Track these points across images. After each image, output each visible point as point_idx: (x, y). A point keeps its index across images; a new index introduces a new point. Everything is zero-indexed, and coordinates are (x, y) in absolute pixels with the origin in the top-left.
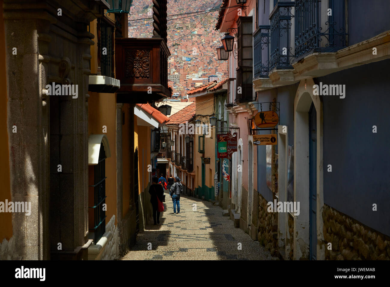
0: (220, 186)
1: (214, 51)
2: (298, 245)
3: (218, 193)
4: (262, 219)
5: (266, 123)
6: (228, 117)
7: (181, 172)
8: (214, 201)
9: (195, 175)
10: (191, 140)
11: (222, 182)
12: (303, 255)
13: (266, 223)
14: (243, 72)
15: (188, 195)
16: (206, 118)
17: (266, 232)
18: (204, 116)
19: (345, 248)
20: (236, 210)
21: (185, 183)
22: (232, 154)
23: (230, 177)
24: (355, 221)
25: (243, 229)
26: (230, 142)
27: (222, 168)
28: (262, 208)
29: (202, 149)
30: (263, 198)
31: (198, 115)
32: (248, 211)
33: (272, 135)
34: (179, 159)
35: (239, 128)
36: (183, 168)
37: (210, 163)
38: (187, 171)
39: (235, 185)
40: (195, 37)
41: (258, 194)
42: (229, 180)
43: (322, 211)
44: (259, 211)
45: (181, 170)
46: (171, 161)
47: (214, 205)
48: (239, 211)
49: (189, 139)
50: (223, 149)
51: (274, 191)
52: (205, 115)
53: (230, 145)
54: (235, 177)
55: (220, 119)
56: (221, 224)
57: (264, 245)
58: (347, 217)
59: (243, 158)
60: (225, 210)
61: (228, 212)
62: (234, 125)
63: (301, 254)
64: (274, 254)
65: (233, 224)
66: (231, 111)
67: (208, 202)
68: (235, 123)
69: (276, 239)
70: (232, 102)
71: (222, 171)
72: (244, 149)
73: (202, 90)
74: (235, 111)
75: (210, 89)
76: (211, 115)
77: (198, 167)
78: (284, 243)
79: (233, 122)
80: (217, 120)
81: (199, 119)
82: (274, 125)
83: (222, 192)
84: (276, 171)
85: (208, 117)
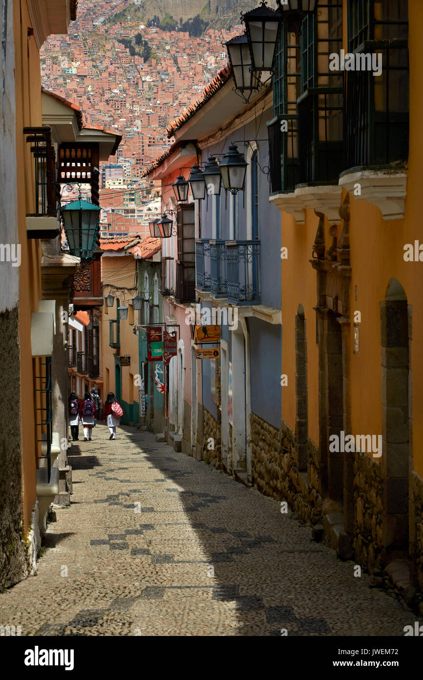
0: (149, 401)
2: (236, 450)
3: (146, 411)
5: (208, 337)
6: (161, 301)
7: (74, 377)
8: (139, 424)
9: (102, 384)
10: (95, 325)
11: (151, 395)
12: (241, 458)
14: (184, 267)
16: (123, 292)
18: (118, 289)
19: (261, 442)
20: (176, 431)
22: (170, 358)
23: (166, 388)
24: (265, 422)
25: (185, 452)
26: (167, 343)
27: (155, 376)
28: (207, 424)
29: (115, 342)
30: (208, 412)
31: (108, 285)
32: (192, 429)
33: (217, 347)
35: (179, 326)
36: (79, 370)
37: (129, 365)
38: (87, 376)
39: (173, 399)
40: (72, 80)
41: (203, 409)
42: (165, 392)
43: (249, 418)
44: (205, 428)
45: (76, 375)
47: (140, 430)
48: (181, 432)
50: (158, 351)
51: (218, 404)
52: (121, 287)
53: (168, 347)
54: (173, 388)
55: (147, 299)
56: (157, 450)
57: (209, 463)
58: (262, 419)
59: (185, 364)
60: (158, 434)
61: (164, 437)
62: (172, 320)
63: (238, 458)
64: (219, 468)
65: (172, 448)
66: (167, 300)
67: (128, 427)
68: (172, 316)
69: (220, 453)
70: (168, 288)
71: (153, 379)
72: (185, 353)
73: (116, 249)
74: (173, 303)
75: (130, 251)
76: (131, 289)
77: (108, 370)
78: (226, 454)
79: (171, 314)
80: (143, 301)
81: (111, 294)
82: (217, 339)
83: (152, 409)
84: (220, 384)
85: (126, 291)
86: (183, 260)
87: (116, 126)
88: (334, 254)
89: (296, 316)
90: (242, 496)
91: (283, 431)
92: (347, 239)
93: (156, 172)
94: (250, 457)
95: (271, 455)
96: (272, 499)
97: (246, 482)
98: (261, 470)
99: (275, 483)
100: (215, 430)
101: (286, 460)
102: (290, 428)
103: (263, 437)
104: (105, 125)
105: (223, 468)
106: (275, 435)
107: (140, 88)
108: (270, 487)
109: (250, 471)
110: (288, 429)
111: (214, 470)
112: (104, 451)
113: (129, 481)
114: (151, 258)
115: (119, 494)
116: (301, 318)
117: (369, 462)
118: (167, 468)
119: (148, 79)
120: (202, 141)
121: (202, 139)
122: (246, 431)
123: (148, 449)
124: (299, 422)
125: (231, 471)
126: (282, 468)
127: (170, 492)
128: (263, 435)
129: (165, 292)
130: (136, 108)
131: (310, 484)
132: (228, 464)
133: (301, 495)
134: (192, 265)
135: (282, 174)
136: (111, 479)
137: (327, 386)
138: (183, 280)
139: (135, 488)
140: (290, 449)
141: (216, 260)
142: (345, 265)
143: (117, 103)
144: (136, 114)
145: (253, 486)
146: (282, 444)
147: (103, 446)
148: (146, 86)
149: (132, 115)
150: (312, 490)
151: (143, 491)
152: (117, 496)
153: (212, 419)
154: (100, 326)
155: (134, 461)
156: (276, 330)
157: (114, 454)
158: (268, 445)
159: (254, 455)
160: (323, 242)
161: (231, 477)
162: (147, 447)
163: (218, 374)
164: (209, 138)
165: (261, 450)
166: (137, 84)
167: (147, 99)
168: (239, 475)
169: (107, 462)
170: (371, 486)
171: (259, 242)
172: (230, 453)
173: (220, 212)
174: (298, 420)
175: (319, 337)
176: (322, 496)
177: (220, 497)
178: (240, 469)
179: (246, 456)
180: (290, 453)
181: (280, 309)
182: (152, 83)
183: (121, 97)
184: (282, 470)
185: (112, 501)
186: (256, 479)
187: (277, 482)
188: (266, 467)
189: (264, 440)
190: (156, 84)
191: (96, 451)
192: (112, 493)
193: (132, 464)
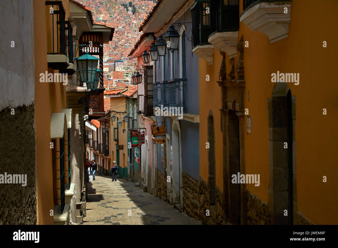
0: (132, 167)
1: (119, 36)
2: (174, 192)
3: (131, 172)
4: (160, 184)
5: (160, 133)
6: (137, 117)
7: (98, 156)
8: (128, 178)
9: (110, 159)
10: (107, 130)
11: (133, 164)
12: (177, 196)
13: (162, 185)
14: (148, 98)
15: (105, 175)
16: (120, 114)
17: (162, 191)
18: (117, 113)
19: (188, 188)
20: (144, 182)
21: (102, 165)
22: (141, 145)
23: (140, 160)
24: (190, 177)
25: (149, 192)
26: (140, 137)
27: (134, 154)
28: (160, 178)
29: (116, 138)
30: (160, 172)
31: (113, 111)
32: (152, 180)
33: (164, 138)
34: (96, 145)
35: (146, 129)
36: (100, 152)
37: (123, 149)
38: (103, 155)
39: (143, 165)
41: (158, 170)
42: (139, 162)
43: (182, 175)
44: (158, 180)
45: (98, 154)
46: (89, 147)
47: (128, 181)
48: (147, 182)
49: (105, 129)
50: (135, 142)
51: (165, 168)
52: (119, 112)
53: (140, 139)
54: (143, 160)
55: (131, 117)
56: (135, 191)
57: (161, 198)
58: (188, 175)
59: (149, 148)
60: (136, 183)
61: (139, 184)
62: (142, 126)
63: (176, 196)
64: (166, 201)
65: (143, 190)
66: (140, 116)
67: (123, 179)
68: (143, 124)
69: (166, 193)
70: (140, 110)
71: (134, 156)
72: (149, 142)
73: (116, 93)
74: (143, 117)
75: (123, 94)
76: (124, 113)
77: (113, 152)
78: (169, 193)
79: (142, 123)
80: (129, 118)
81: (114, 115)
82: (164, 134)
83: (134, 171)
84: (166, 157)
85: (121, 114)
86: (147, 94)
87: (120, 43)
88: (233, 75)
89: (208, 117)
90: (178, 217)
91: (200, 182)
92: (242, 64)
93: (134, 53)
94: (182, 196)
95: (193, 195)
96: (194, 219)
97: (180, 209)
98: (188, 203)
99: (196, 211)
100: (164, 181)
101: (202, 198)
102: (205, 181)
103: (189, 185)
104: (115, 43)
105: (168, 201)
106: (196, 184)
107: (131, 26)
108: (193, 213)
109: (182, 203)
110: (203, 181)
111: (163, 202)
112: (108, 192)
113: (118, 208)
114: (132, 96)
115: (111, 216)
116: (211, 118)
117: (260, 203)
118: (138, 201)
119: (135, 22)
120: (156, 33)
121: (157, 31)
122: (180, 182)
123: (130, 191)
124: (210, 177)
125: (172, 203)
126: (200, 203)
127: (139, 215)
128: (189, 184)
129: (139, 112)
130: (129, 35)
131: (217, 213)
132: (171, 199)
133: (211, 218)
134: (152, 97)
135: (200, 35)
136: (108, 207)
137: (228, 155)
138: (147, 104)
139: (120, 212)
140: (205, 192)
141: (164, 92)
142: (241, 79)
143: (120, 33)
144: (129, 38)
145: (183, 211)
146: (200, 189)
147: (108, 189)
148: (134, 25)
149: (127, 38)
150: (218, 216)
151: (124, 214)
152: (110, 218)
153: (162, 176)
154: (109, 131)
155: (122, 197)
156: (196, 126)
157: (113, 193)
158: (192, 190)
159: (184, 195)
160: (225, 70)
161: (172, 206)
162: (130, 190)
163: (165, 152)
164: (160, 30)
165: (188, 192)
166: (130, 24)
167: (134, 31)
168: (177, 205)
169: (108, 198)
170: (260, 218)
171: (187, 79)
172: (171, 193)
173: (166, 68)
174: (209, 176)
175: (223, 127)
176: (225, 221)
177: (166, 218)
178: (176, 202)
179: (180, 195)
180: (205, 194)
181: (199, 115)
182: (137, 24)
183: (123, 30)
184: (200, 204)
185: (106, 221)
186: (186, 208)
187: (197, 210)
188: (191, 202)
189: (190, 187)
190: (138, 24)
191: (104, 192)
192: (107, 216)
193: (121, 199)
